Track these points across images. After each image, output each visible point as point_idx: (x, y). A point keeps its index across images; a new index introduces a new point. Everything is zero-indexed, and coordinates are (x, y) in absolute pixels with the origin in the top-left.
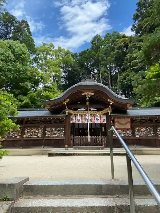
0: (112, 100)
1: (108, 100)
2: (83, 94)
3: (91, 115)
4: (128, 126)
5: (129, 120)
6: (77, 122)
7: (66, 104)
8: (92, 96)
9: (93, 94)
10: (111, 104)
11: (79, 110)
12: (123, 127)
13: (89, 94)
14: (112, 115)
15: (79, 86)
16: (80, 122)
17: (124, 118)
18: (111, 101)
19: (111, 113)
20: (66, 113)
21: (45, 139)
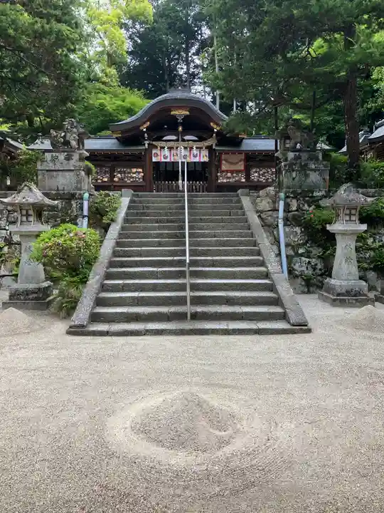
0: (217, 125)
1: (212, 124)
2: (172, 113)
3: (185, 148)
4: (241, 166)
5: (243, 156)
6: (163, 160)
7: (145, 130)
8: (186, 117)
9: (188, 113)
10: (215, 130)
11: (164, 138)
12: (233, 168)
13: (180, 113)
14: (217, 148)
15: (165, 100)
16: (168, 160)
17: (234, 153)
18: (215, 126)
19: (216, 145)
20: (144, 145)
21: (115, 184)
